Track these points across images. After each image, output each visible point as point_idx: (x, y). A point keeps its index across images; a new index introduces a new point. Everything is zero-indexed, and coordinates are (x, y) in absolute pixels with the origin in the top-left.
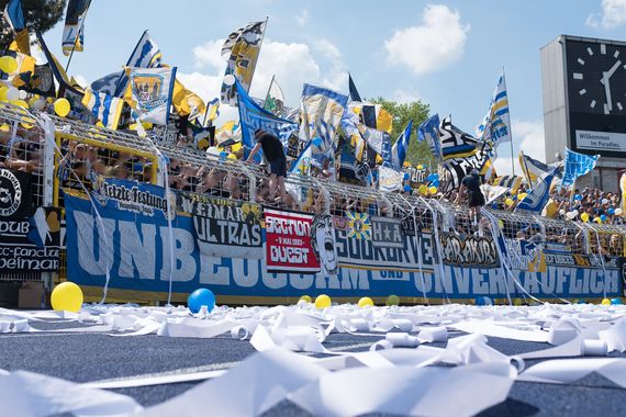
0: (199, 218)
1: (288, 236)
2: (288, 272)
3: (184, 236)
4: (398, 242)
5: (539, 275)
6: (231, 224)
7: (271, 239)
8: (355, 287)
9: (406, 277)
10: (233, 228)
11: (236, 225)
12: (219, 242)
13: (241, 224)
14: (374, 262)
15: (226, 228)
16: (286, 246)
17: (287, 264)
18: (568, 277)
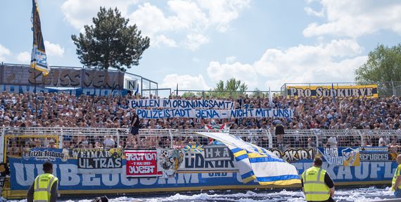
0: (82, 159)
1: (141, 161)
2: (139, 178)
3: (73, 167)
4: (226, 156)
5: (352, 168)
6: (101, 159)
7: (129, 163)
8: (187, 182)
9: (230, 175)
10: (103, 161)
11: (105, 160)
12: (94, 168)
13: (108, 159)
14: (204, 169)
15: (99, 162)
16: (138, 166)
17: (139, 174)
18: (383, 168)
